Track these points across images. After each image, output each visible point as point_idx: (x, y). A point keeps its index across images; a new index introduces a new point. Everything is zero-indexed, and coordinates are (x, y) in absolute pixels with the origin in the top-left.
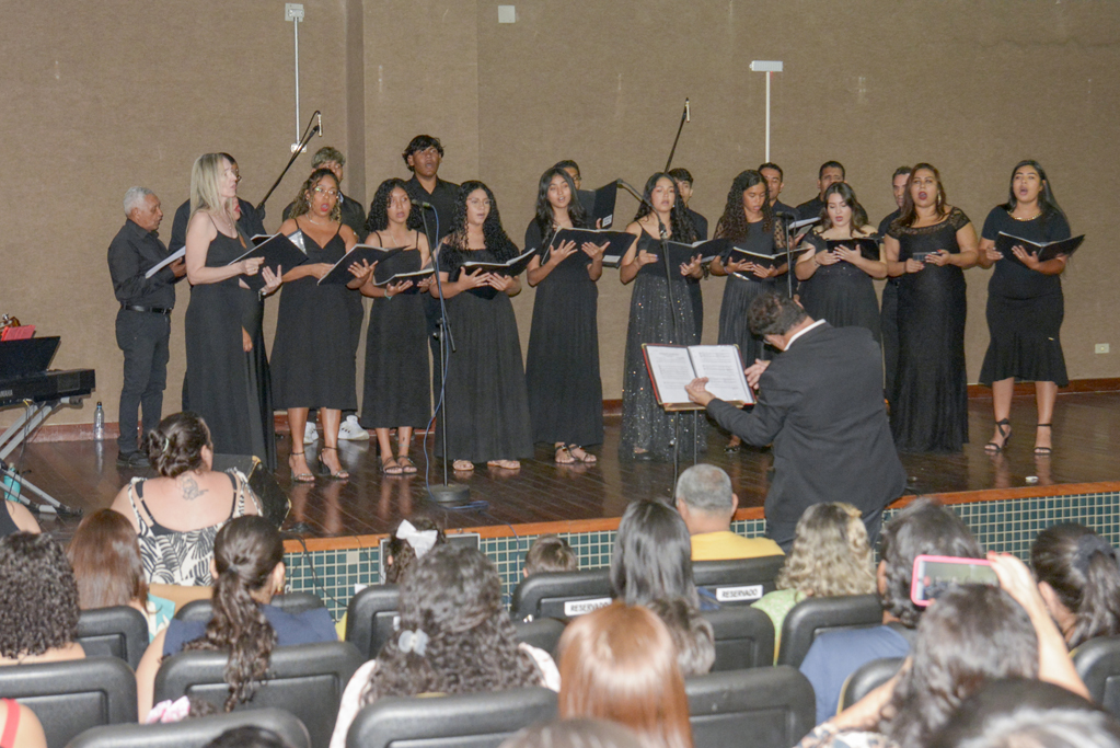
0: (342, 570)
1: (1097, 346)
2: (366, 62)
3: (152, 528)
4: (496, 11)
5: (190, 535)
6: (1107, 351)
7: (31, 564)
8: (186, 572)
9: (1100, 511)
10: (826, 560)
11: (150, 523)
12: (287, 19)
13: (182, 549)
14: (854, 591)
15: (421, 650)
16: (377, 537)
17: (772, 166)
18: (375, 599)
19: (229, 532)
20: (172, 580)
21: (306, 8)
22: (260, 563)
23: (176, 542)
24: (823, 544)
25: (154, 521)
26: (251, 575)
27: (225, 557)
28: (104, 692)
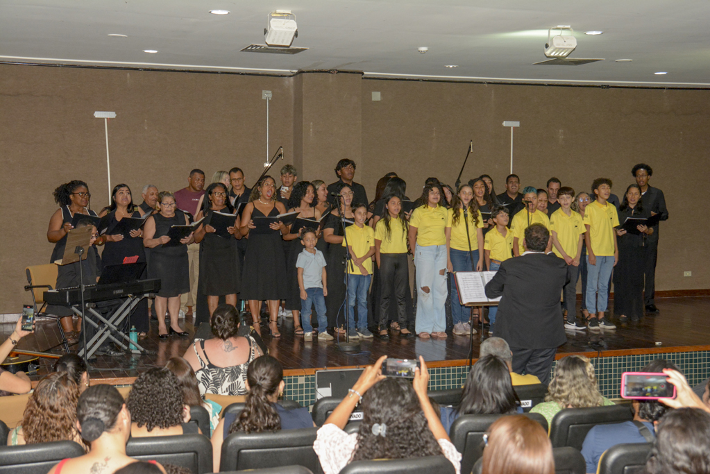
0: (296, 386)
1: (685, 273)
2: (304, 120)
3: (208, 366)
4: (371, 95)
5: (227, 369)
6: (690, 275)
7: (159, 380)
8: (224, 389)
9: (696, 361)
10: (578, 386)
11: (207, 363)
12: (263, 98)
13: (223, 376)
14: (590, 405)
15: (383, 433)
16: (314, 369)
17: (513, 175)
18: (327, 404)
19: (256, 364)
20: (217, 393)
21: (273, 93)
22: (272, 381)
23: (219, 373)
24: (574, 378)
25: (209, 362)
26: (268, 386)
27: (254, 377)
28: (196, 452)
